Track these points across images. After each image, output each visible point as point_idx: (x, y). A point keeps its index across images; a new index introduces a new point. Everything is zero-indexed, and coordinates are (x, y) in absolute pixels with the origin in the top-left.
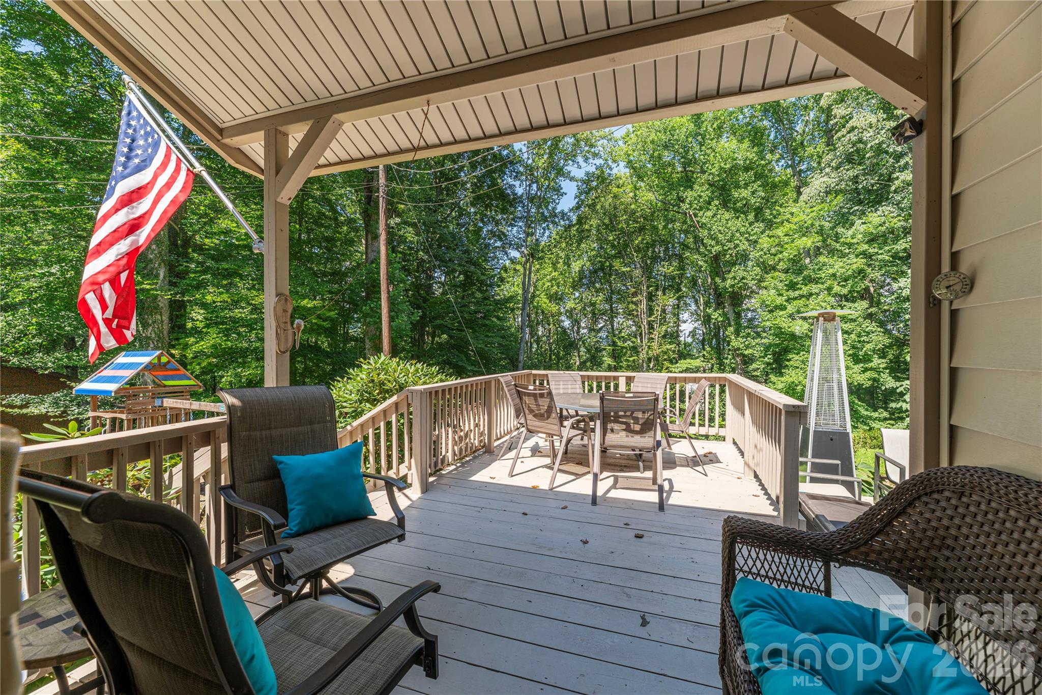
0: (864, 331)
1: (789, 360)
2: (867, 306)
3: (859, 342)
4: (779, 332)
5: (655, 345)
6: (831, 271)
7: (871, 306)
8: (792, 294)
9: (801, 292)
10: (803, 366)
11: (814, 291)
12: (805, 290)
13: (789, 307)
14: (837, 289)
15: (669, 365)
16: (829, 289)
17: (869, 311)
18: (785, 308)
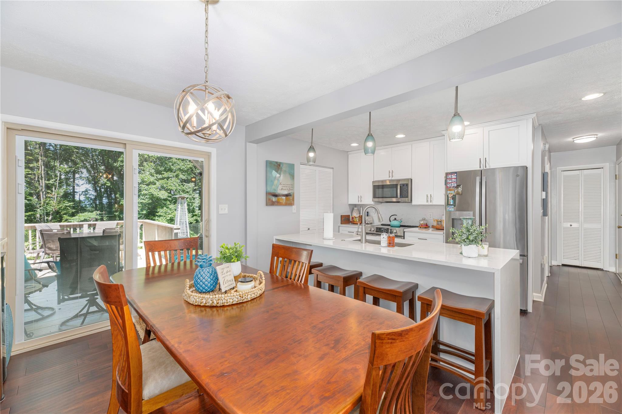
0: (193, 198)
1: (158, 212)
2: (194, 186)
3: (191, 202)
4: (152, 197)
5: (54, 203)
6: (178, 167)
7: (196, 186)
8: (160, 176)
9: (164, 176)
10: (165, 215)
11: (170, 176)
12: (166, 175)
13: (157, 183)
14: (181, 176)
15: (68, 218)
16: (177, 176)
17: (194, 188)
18: (155, 184)
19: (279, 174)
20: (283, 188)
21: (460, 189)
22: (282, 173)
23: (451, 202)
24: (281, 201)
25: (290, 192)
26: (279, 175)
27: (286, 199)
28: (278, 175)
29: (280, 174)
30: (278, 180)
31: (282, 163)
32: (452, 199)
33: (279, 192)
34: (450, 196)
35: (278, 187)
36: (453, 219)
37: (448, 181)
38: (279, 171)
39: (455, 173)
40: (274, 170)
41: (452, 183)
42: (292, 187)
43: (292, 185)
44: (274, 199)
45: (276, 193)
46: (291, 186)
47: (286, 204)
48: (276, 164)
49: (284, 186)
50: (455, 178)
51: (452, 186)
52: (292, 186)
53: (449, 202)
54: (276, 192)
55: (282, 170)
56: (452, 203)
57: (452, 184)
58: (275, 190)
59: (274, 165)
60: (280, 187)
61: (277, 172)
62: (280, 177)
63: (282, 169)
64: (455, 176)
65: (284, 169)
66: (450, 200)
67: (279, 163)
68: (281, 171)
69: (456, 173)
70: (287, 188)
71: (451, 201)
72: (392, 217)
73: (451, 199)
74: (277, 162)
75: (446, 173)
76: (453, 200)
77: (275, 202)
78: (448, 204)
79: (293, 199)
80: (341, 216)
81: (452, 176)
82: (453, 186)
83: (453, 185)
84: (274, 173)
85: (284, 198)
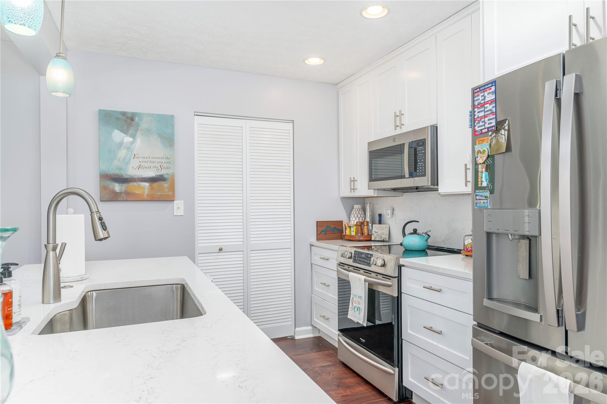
19: (130, 136)
20: (143, 164)
21: (503, 136)
22: (139, 134)
23: (484, 180)
24: (137, 192)
25: (163, 172)
26: (131, 139)
27: (152, 188)
28: (128, 139)
29: (134, 136)
30: (128, 149)
31: (140, 115)
32: (486, 171)
33: (131, 171)
34: (480, 161)
35: (128, 163)
36: (489, 235)
37: (476, 113)
38: (131, 131)
39: (492, 83)
40: (117, 129)
41: (485, 116)
42: (167, 163)
43: (167, 158)
44: (117, 187)
45: (122, 176)
46: (164, 160)
47: (152, 199)
48: (121, 116)
49: (146, 160)
50: (492, 102)
51: (485, 128)
52: (168, 161)
53: (479, 180)
54: (122, 172)
55: (140, 128)
56: (485, 184)
57: (486, 119)
58: (121, 169)
59: (118, 119)
60: (135, 163)
61: (125, 132)
62: (132, 143)
63: (138, 125)
64: (492, 93)
65: (144, 125)
66: (482, 172)
67: (129, 115)
68: (137, 130)
69: (494, 83)
70: (152, 165)
71: (484, 175)
72: (407, 226)
73: (484, 170)
74: (124, 114)
75: (472, 89)
76: (487, 173)
77: (121, 193)
78: (477, 187)
79: (172, 187)
80: (317, 222)
81: (486, 94)
82: (488, 128)
83: (487, 126)
84: (117, 135)
85: (147, 184)
